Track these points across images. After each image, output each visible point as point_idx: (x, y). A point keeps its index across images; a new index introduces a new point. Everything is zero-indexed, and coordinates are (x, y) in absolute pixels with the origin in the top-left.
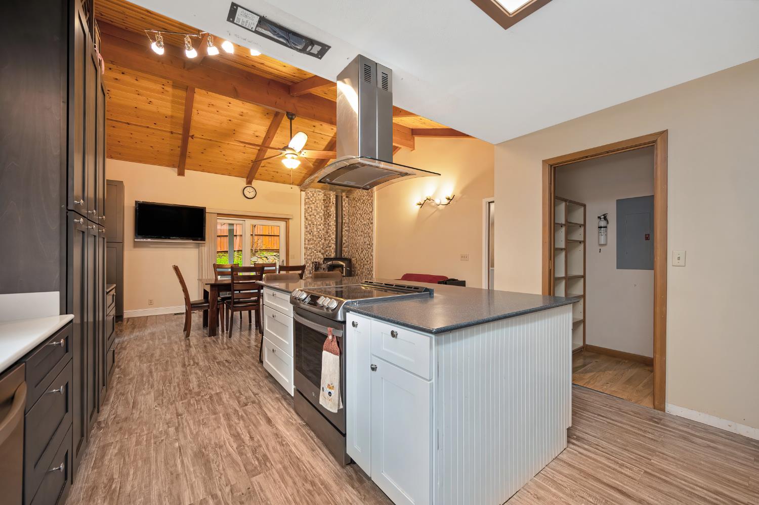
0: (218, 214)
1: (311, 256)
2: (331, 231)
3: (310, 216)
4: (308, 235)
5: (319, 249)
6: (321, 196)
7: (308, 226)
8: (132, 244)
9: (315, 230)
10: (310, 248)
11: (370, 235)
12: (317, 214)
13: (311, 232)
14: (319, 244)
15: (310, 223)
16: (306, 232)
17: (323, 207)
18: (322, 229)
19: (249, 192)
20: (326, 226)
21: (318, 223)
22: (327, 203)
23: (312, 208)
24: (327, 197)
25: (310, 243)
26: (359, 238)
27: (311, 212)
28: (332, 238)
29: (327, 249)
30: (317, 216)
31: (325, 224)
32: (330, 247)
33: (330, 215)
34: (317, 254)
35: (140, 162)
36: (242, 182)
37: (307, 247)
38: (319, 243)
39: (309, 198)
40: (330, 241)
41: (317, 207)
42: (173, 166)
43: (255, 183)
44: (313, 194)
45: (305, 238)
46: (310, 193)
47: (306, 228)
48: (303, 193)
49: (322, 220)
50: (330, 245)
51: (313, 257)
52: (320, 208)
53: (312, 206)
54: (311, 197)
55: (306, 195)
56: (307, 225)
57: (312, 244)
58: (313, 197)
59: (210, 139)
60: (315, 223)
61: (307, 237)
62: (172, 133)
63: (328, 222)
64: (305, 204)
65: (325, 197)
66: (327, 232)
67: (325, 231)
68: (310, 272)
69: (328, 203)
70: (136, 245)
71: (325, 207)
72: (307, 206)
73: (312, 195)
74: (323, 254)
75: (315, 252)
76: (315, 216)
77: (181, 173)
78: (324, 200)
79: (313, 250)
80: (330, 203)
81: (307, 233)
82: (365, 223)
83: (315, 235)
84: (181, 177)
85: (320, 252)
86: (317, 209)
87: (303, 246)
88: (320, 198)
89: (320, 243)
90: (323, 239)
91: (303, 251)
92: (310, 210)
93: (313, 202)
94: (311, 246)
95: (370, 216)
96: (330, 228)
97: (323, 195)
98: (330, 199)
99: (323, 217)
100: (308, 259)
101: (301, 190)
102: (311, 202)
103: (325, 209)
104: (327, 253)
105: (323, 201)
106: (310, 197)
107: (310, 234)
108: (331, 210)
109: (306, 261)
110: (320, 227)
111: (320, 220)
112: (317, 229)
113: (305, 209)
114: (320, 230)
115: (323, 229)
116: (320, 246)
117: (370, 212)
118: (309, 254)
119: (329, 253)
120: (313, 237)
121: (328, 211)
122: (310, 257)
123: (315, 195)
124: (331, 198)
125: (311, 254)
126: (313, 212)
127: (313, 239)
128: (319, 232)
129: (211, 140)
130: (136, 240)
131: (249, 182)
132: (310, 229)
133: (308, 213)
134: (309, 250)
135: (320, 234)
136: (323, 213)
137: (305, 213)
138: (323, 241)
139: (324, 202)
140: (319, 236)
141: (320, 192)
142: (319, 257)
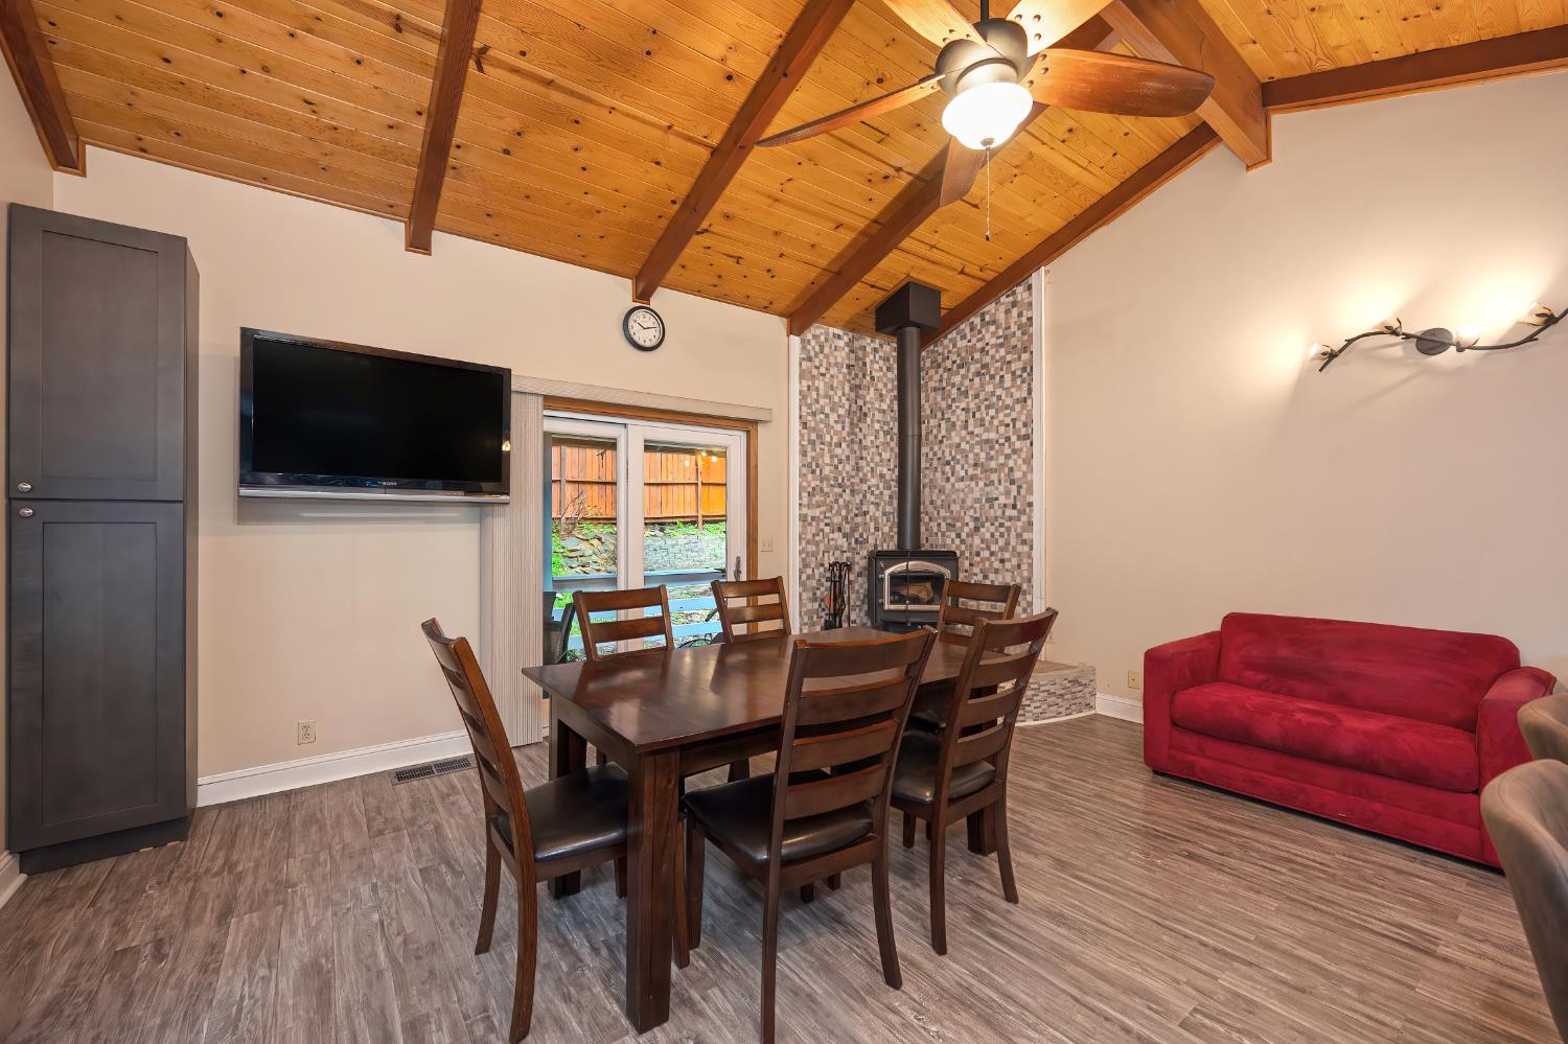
0: (547, 398)
1: (817, 544)
2: (868, 465)
3: (814, 414)
4: (810, 477)
5: (837, 520)
6: (842, 356)
7: (809, 448)
8: (229, 507)
9: (827, 460)
10: (813, 518)
11: (1017, 475)
12: (832, 410)
13: (817, 466)
14: (836, 506)
15: (813, 436)
16: (804, 466)
17: (847, 390)
18: (844, 458)
19: (644, 328)
20: (856, 447)
21: (835, 440)
22: (856, 375)
23: (817, 389)
24: (857, 359)
25: (814, 500)
26: (961, 485)
27: (817, 401)
28: (869, 488)
29: (859, 520)
30: (833, 417)
31: (852, 441)
32: (865, 513)
33: (865, 415)
34: (831, 536)
35: (264, 181)
36: (621, 290)
37: (806, 515)
38: (836, 501)
39: (810, 359)
40: (865, 496)
41: (832, 388)
42: (388, 211)
43: (662, 298)
44: (822, 348)
45: (800, 484)
46: (813, 343)
47: (804, 454)
48: (795, 340)
49: (843, 428)
50: (865, 508)
51: (822, 547)
52: (840, 393)
53: (819, 383)
54: (816, 355)
55: (804, 348)
56: (805, 443)
57: (818, 506)
58: (821, 356)
59: (549, 75)
60: (828, 438)
61: (805, 484)
62: (398, 24)
63: (860, 436)
64: (802, 376)
65: (852, 356)
66: (858, 469)
67: (852, 462)
68: (815, 594)
69: (860, 376)
70: (247, 511)
71: (851, 389)
72: (805, 383)
73: (817, 349)
74: (845, 536)
75: (827, 529)
76: (827, 416)
77: (419, 242)
78: (848, 366)
79: (822, 525)
80: (864, 376)
81: (804, 470)
82: (993, 436)
83: (827, 478)
84: (418, 258)
85: (840, 530)
86: (832, 393)
87: (795, 512)
88: (839, 360)
89: (841, 501)
90: (848, 491)
91: (795, 526)
92: (814, 395)
93: (823, 370)
94: (817, 512)
95: (1014, 415)
96: (864, 454)
97: (847, 349)
98: (865, 364)
99: (847, 420)
100: (807, 553)
101: (791, 332)
102: (815, 372)
103: (853, 395)
104: (857, 535)
105: (845, 370)
106: (812, 354)
107: (813, 472)
108: (868, 399)
109: (803, 560)
110: (838, 451)
111: (839, 427)
112: (832, 457)
113: (800, 392)
114: (840, 462)
115: (848, 458)
116: (839, 513)
117: (1017, 401)
118: (810, 536)
119: (861, 535)
120: (821, 482)
121: (860, 402)
122: (814, 548)
123: (826, 350)
124: (868, 360)
125: (817, 538)
126: (822, 401)
127: (822, 490)
128: (836, 467)
129: (549, 83)
130: (244, 492)
131: (643, 295)
132: (813, 458)
133: (809, 407)
134: (810, 524)
135: (840, 473)
136: (847, 407)
137: (800, 406)
138: (847, 496)
139: (850, 374)
140: (836, 479)
141: (839, 337)
142: (836, 548)
